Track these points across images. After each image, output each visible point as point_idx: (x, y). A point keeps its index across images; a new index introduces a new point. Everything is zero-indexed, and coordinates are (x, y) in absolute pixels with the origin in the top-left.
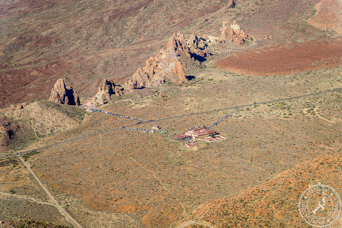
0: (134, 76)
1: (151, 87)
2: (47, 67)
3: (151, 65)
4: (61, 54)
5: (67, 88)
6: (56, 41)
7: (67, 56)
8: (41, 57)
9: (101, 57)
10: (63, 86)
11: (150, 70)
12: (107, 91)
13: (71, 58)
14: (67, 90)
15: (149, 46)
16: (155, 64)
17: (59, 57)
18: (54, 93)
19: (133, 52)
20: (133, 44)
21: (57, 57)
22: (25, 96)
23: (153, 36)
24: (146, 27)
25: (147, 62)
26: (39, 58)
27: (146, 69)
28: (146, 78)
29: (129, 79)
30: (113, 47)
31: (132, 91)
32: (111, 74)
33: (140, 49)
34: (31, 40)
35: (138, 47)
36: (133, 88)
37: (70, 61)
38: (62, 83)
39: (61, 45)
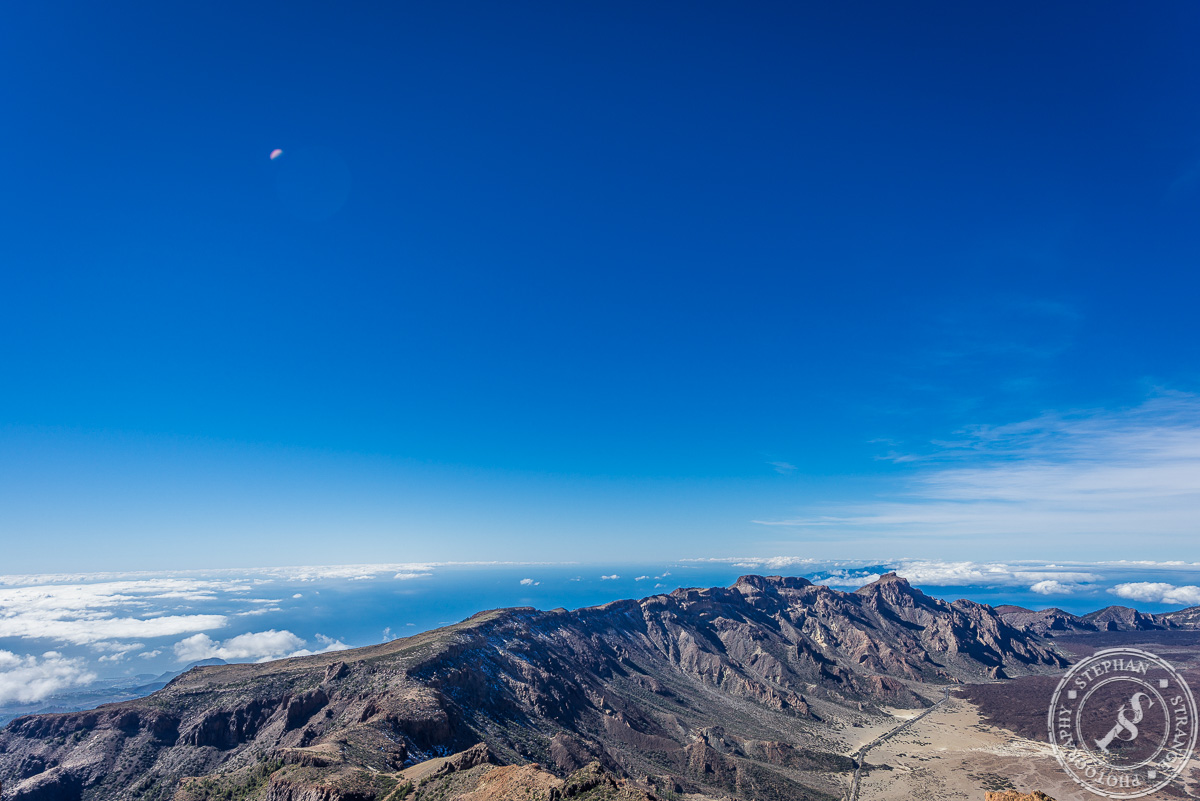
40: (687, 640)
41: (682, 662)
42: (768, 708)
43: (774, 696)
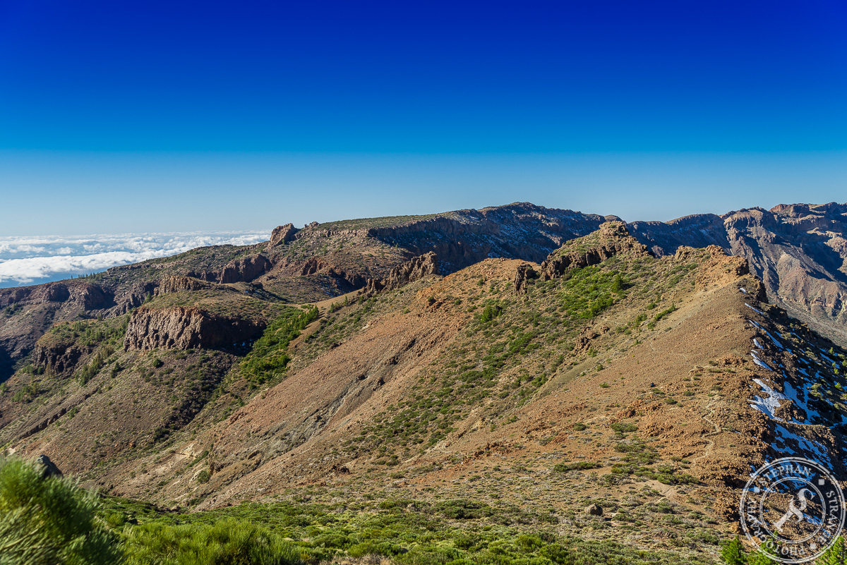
40: (790, 264)
41: (781, 291)
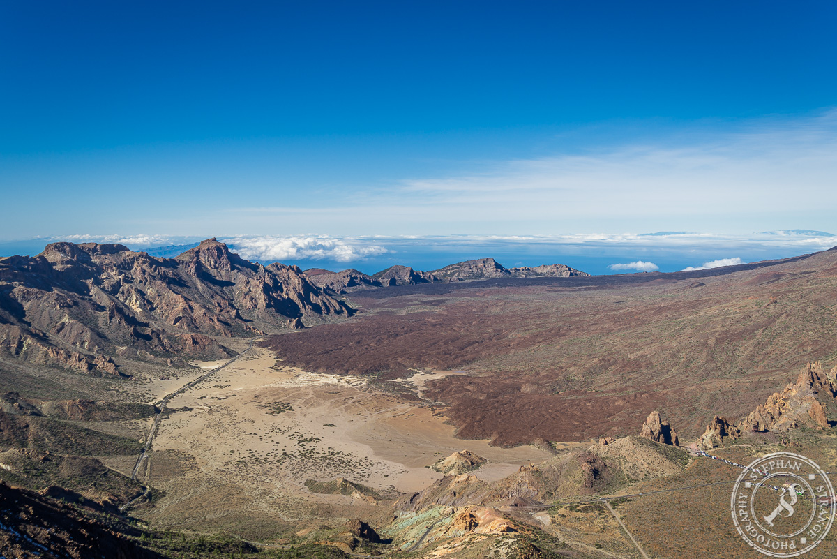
0: (750, 415)
1: (778, 431)
2: (635, 397)
3: (775, 404)
4: (652, 382)
5: (663, 423)
6: (647, 366)
7: (660, 384)
8: (628, 384)
9: (705, 389)
10: (658, 421)
11: (774, 410)
12: (718, 431)
13: (666, 388)
14: (662, 427)
15: (771, 379)
16: (780, 402)
17: (651, 386)
18: (646, 429)
19: (748, 385)
20: (747, 376)
21: (648, 386)
22: (607, 430)
23: (775, 367)
24: (765, 354)
25: (770, 399)
26: (625, 385)
27: (769, 408)
28: (769, 420)
29: (744, 419)
30: (722, 377)
31: (751, 434)
32: (718, 411)
33: (758, 382)
34: (616, 362)
35: (755, 379)
36: (753, 431)
37: (665, 391)
38: (657, 416)
39: (654, 370)
42: (72, 373)
43: (80, 360)
